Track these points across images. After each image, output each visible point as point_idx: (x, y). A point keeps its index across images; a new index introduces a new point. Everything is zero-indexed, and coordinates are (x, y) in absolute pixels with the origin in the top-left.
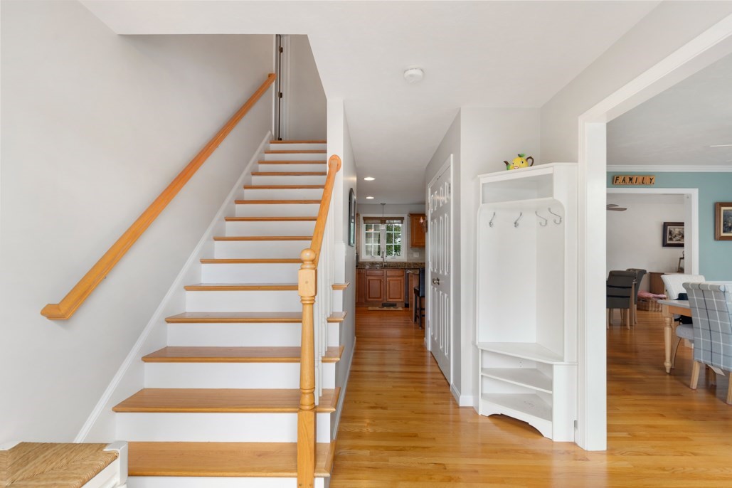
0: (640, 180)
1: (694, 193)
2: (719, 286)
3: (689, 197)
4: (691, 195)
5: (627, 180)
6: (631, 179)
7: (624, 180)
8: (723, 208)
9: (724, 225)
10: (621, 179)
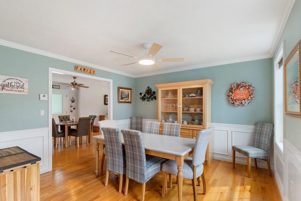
0: (89, 71)
1: (111, 81)
2: (116, 129)
3: (109, 83)
4: (110, 82)
5: (83, 70)
6: (84, 69)
7: (81, 69)
8: (121, 90)
9: (121, 97)
10: (79, 68)
